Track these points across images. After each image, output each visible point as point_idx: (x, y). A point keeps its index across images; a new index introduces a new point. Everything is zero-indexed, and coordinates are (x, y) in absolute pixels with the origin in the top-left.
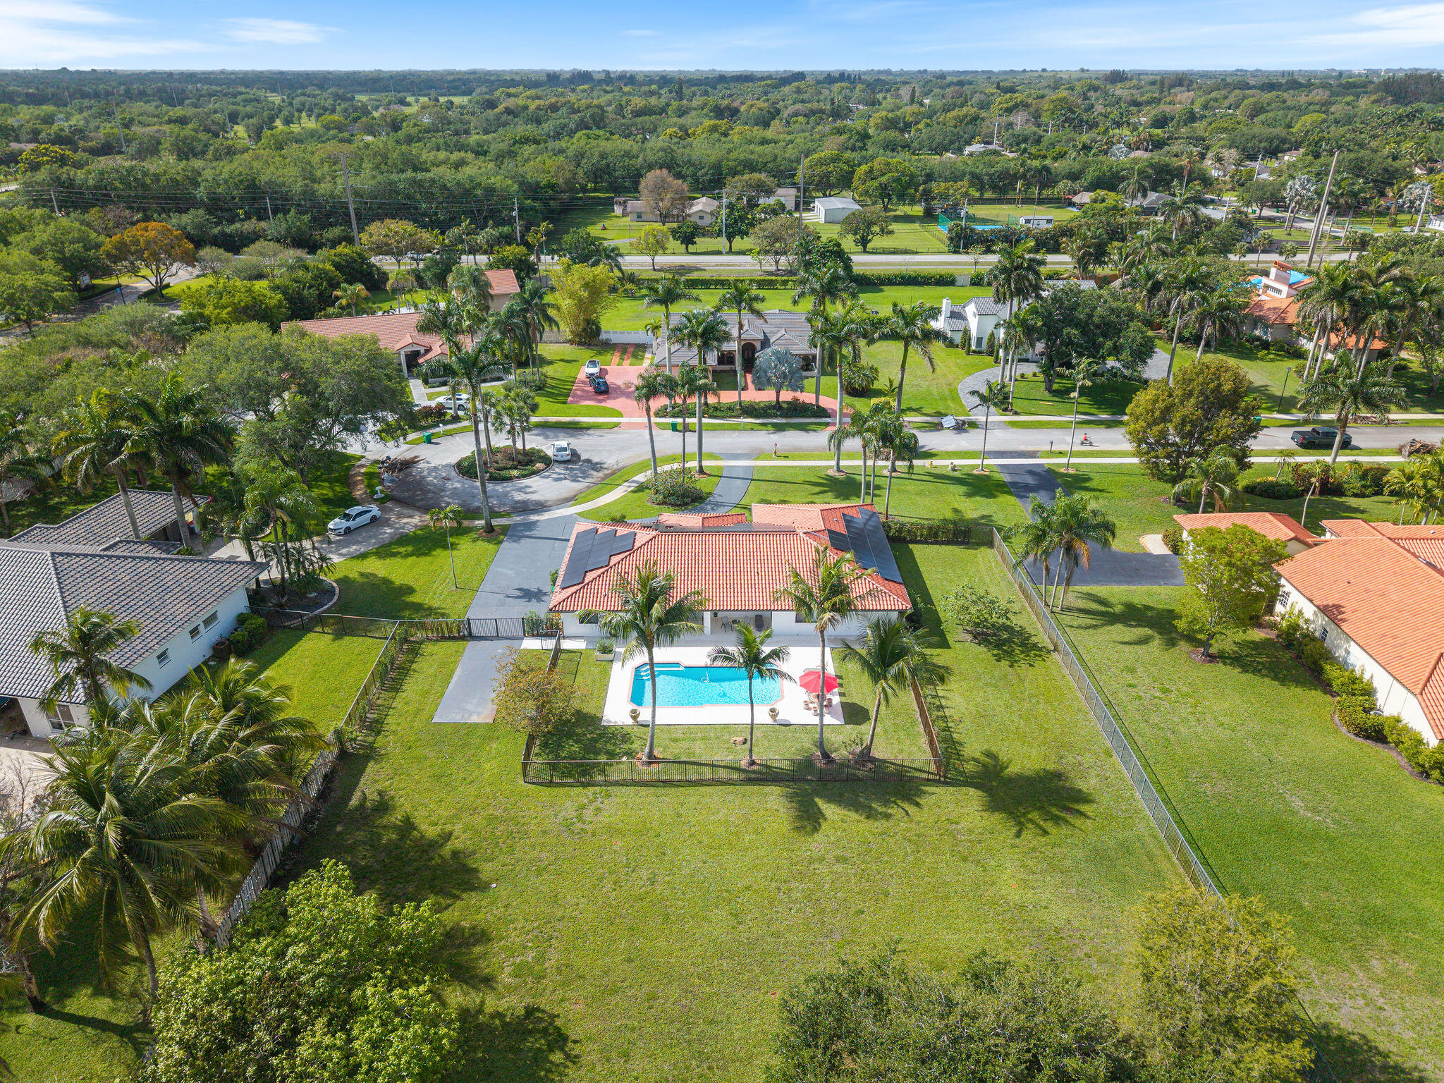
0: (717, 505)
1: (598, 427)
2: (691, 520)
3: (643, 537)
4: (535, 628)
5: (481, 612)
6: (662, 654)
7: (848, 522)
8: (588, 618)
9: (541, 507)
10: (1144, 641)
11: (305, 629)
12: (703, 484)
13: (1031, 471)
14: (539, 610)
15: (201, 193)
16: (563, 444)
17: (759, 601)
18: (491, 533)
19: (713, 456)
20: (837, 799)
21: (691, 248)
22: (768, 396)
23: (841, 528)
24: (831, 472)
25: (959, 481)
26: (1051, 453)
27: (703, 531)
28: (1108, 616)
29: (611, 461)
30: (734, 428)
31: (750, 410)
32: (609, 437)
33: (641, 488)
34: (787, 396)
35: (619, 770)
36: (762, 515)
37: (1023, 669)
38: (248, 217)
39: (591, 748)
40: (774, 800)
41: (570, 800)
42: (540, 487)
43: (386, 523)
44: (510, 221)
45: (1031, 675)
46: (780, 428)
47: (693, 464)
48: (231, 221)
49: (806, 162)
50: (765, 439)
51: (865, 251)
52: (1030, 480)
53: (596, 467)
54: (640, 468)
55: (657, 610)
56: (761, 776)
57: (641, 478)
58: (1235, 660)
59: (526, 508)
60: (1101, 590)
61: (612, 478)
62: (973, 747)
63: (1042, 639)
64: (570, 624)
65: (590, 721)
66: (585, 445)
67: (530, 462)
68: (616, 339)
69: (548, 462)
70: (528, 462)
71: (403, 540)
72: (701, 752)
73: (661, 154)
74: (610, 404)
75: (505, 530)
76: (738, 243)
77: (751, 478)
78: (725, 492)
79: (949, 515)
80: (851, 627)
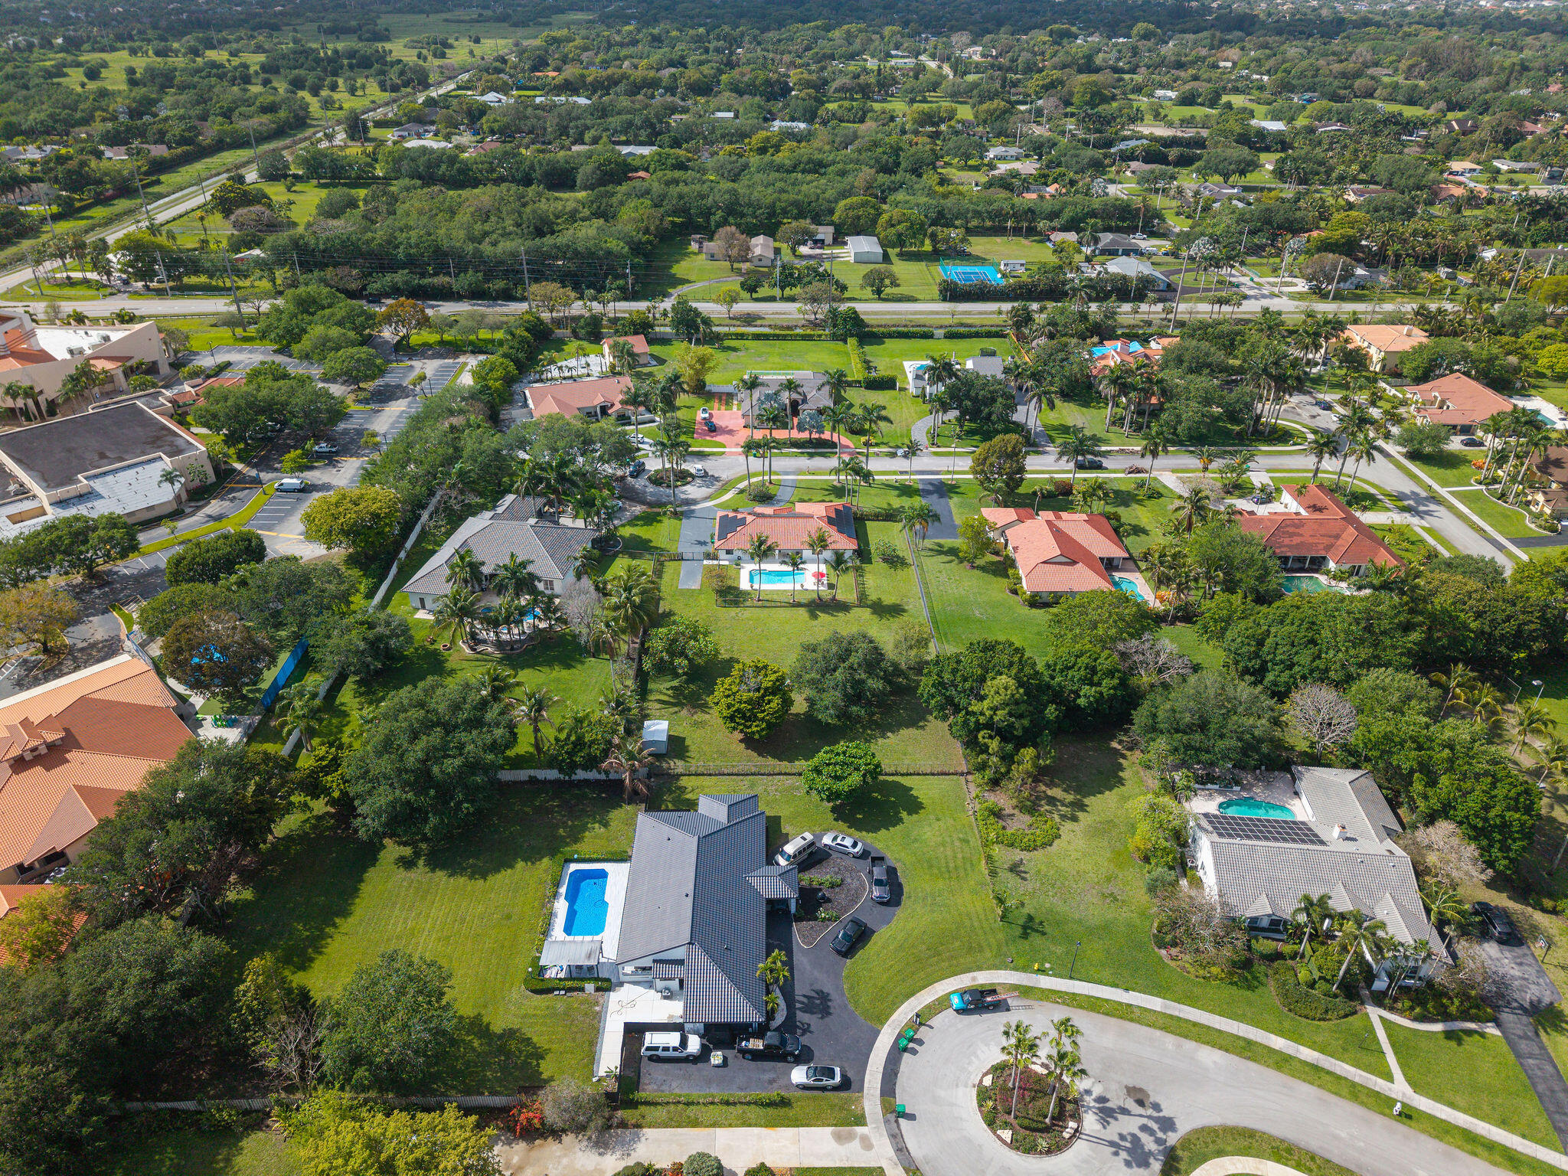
0: (779, 501)
1: (714, 454)
2: (768, 510)
3: (750, 518)
4: (708, 556)
5: (686, 549)
6: (764, 566)
7: (837, 511)
8: (729, 552)
9: (695, 502)
10: (950, 562)
11: (615, 556)
12: (772, 490)
13: (930, 482)
14: (710, 549)
15: (401, 254)
16: (699, 466)
17: (798, 546)
18: (676, 515)
19: (777, 473)
20: (823, 612)
21: (755, 295)
22: (805, 435)
23: (833, 515)
24: (835, 483)
25: (895, 488)
26: (948, 472)
27: (775, 516)
28: (940, 551)
29: (724, 476)
30: (787, 455)
31: (795, 444)
32: (721, 461)
33: (742, 491)
34: (815, 436)
35: (748, 603)
36: (800, 508)
37: (899, 572)
38: (436, 274)
39: (737, 596)
40: (803, 613)
41: (733, 611)
42: (692, 491)
43: (625, 510)
44: (625, 276)
45: (901, 573)
46: (811, 455)
47: (767, 478)
48: (423, 275)
49: (842, 203)
50: (804, 462)
51: (880, 299)
52: (930, 488)
53: (717, 479)
54: (741, 479)
55: (763, 547)
56: (799, 605)
57: (742, 486)
58: (983, 569)
59: (688, 502)
60: (941, 541)
61: (726, 486)
62: (873, 597)
63: (910, 561)
64: (722, 554)
65: (737, 589)
66: (711, 466)
67: (684, 478)
68: (714, 389)
69: (693, 477)
70: (684, 477)
71: (637, 518)
72: (775, 597)
73: (727, 196)
74: (719, 439)
75: (682, 513)
76: (788, 292)
77: (795, 486)
78: (784, 494)
79: (885, 506)
80: (828, 554)
